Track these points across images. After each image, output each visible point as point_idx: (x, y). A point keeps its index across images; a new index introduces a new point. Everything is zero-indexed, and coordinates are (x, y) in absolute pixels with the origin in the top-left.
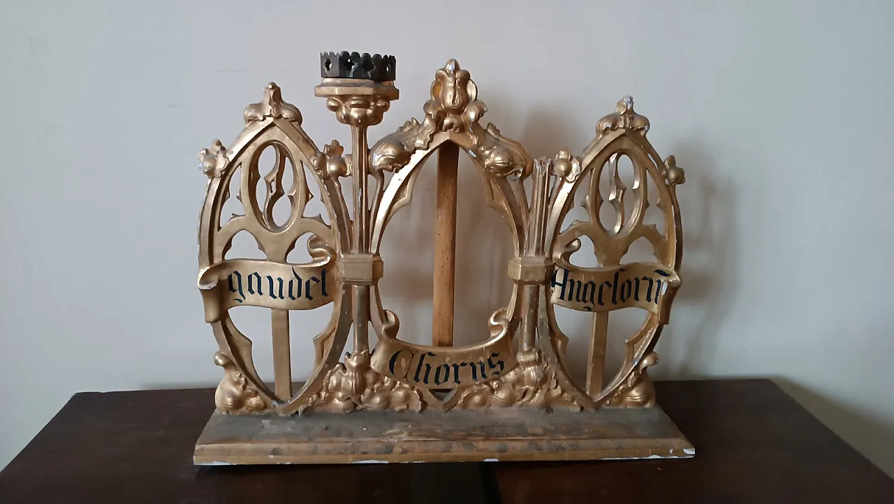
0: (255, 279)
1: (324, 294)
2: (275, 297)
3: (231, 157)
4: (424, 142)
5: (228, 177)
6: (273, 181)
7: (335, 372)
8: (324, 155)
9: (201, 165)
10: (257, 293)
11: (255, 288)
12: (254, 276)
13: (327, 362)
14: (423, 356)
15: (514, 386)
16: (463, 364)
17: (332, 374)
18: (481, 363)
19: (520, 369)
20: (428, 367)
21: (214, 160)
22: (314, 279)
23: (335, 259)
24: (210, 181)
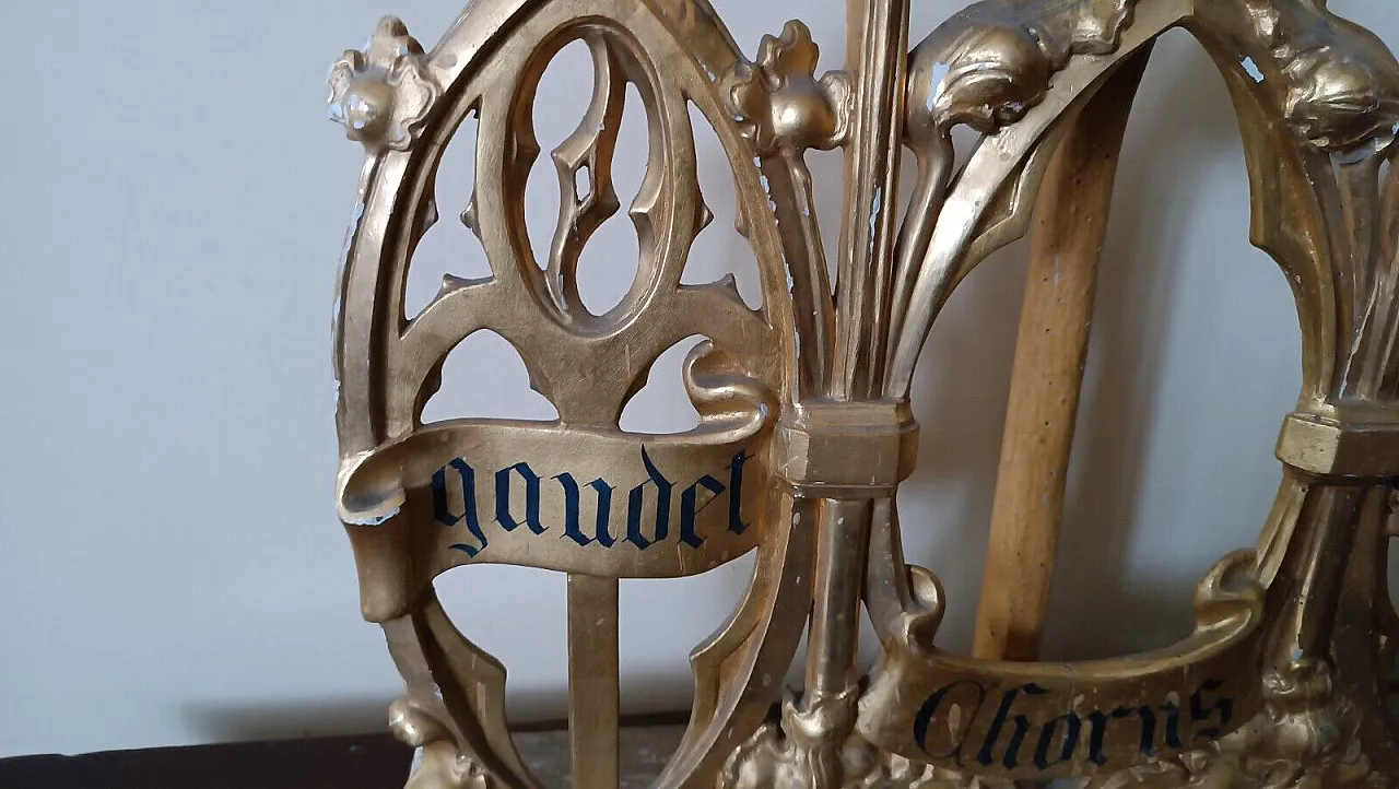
0: (517, 484)
1: (736, 524)
2: (583, 541)
3: (447, 78)
4: (1108, 27)
5: (435, 149)
6: (584, 162)
7: (753, 748)
8: (762, 72)
9: (337, 108)
10: (523, 529)
11: (518, 509)
12: (514, 476)
13: (730, 723)
14: (1010, 697)
15: (1243, 760)
16: (1120, 713)
17: (744, 755)
18: (1170, 706)
19: (1267, 715)
20: (1022, 723)
21: (385, 88)
22: (708, 482)
23: (775, 419)
24: (371, 162)
